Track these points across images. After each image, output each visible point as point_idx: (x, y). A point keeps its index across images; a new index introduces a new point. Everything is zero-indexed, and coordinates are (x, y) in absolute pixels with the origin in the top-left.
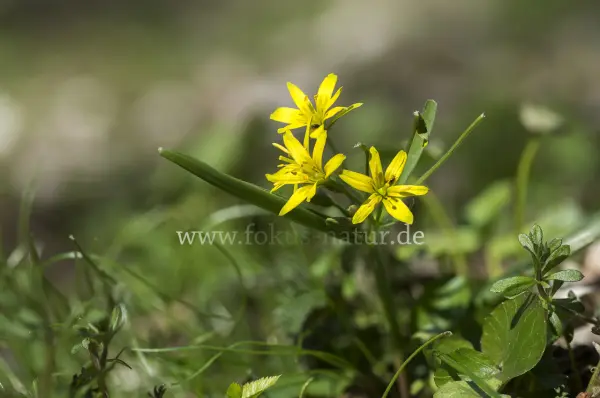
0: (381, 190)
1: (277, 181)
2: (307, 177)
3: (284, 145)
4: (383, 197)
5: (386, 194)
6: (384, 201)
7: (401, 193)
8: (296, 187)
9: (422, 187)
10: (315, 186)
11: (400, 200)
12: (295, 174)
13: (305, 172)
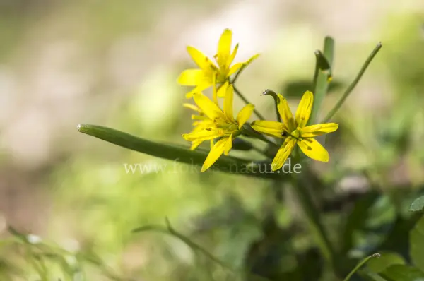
0: (294, 133)
1: (194, 139)
2: (221, 130)
3: (195, 104)
4: (297, 139)
5: (300, 136)
6: (298, 143)
7: (314, 133)
8: (212, 142)
9: (333, 124)
10: (230, 138)
11: (313, 140)
12: (209, 130)
13: (218, 127)
